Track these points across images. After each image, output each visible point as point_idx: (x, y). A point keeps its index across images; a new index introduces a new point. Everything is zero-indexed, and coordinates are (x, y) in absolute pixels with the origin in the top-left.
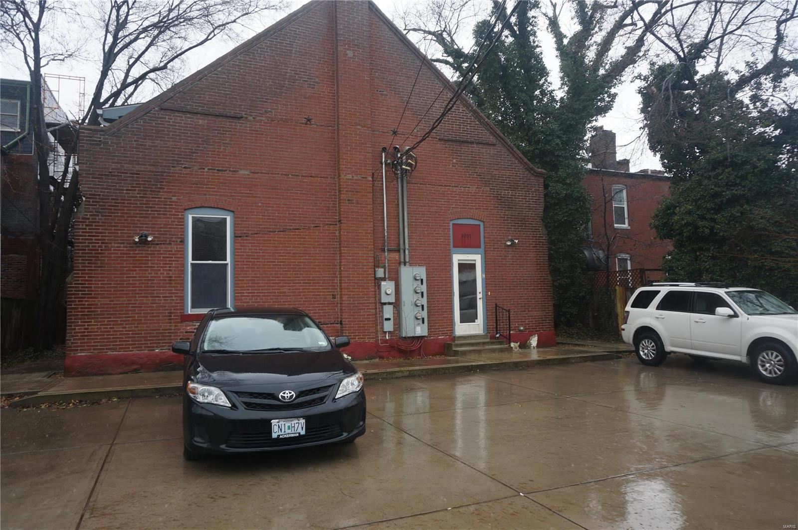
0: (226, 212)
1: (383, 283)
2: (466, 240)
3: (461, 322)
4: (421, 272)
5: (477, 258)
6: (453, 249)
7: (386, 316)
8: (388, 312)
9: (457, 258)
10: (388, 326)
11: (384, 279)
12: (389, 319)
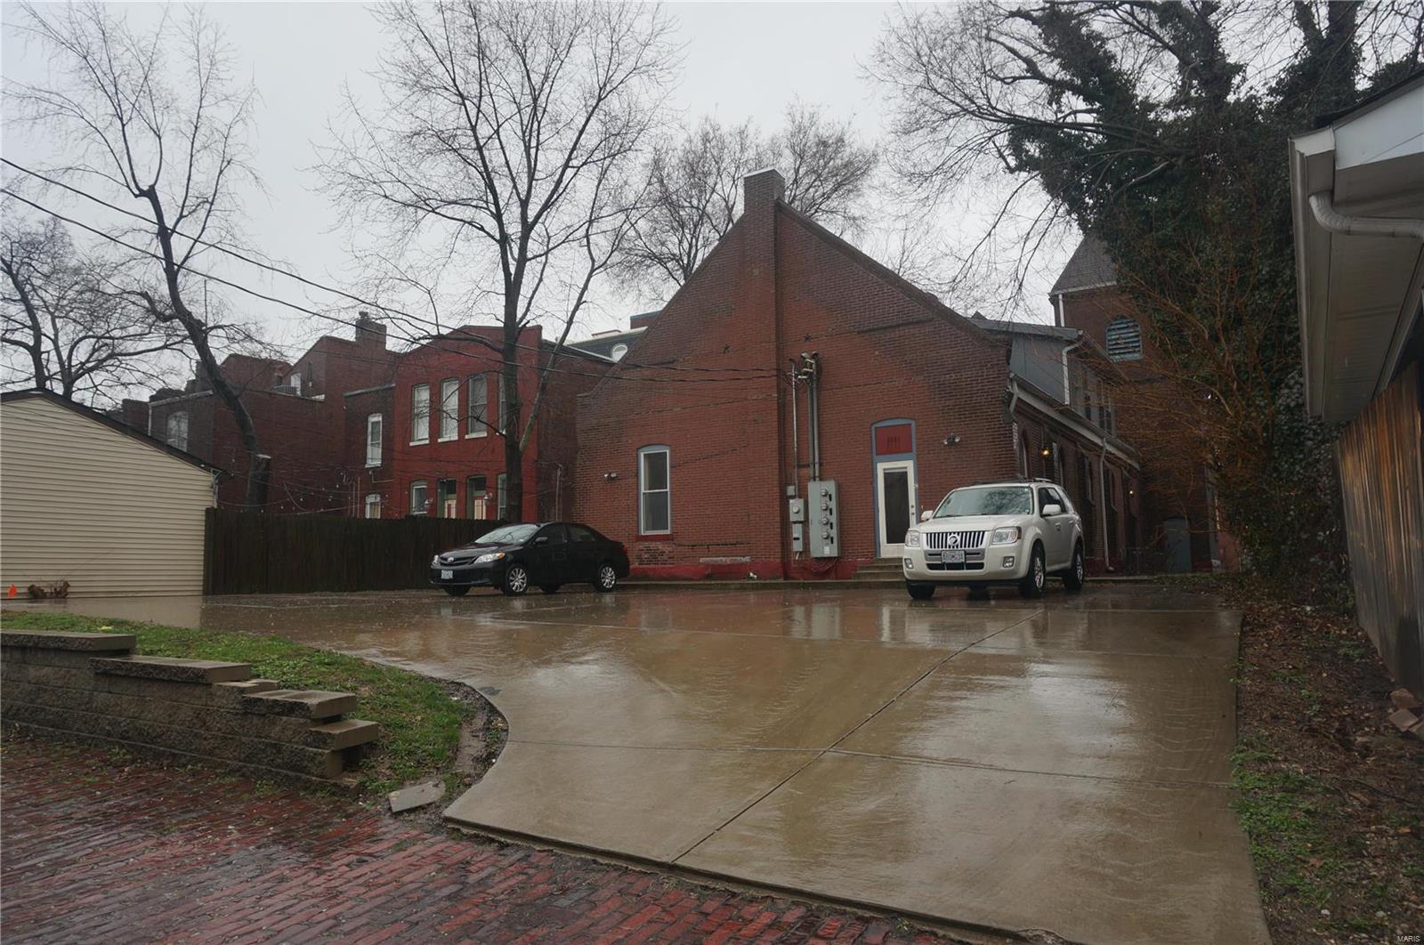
0: (663, 447)
1: (791, 501)
2: (893, 445)
3: (888, 542)
4: (830, 486)
5: (908, 466)
6: (875, 457)
7: (795, 535)
8: (797, 531)
9: (882, 468)
10: (797, 546)
11: (793, 497)
12: (798, 539)
